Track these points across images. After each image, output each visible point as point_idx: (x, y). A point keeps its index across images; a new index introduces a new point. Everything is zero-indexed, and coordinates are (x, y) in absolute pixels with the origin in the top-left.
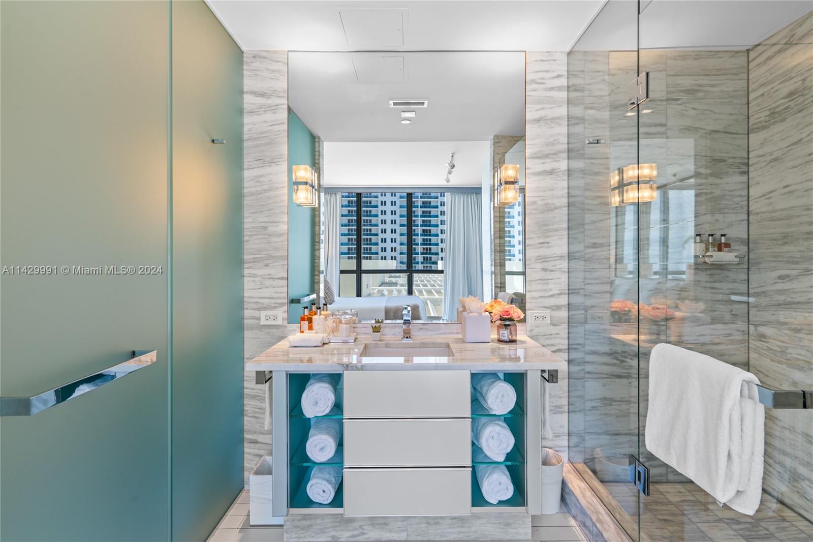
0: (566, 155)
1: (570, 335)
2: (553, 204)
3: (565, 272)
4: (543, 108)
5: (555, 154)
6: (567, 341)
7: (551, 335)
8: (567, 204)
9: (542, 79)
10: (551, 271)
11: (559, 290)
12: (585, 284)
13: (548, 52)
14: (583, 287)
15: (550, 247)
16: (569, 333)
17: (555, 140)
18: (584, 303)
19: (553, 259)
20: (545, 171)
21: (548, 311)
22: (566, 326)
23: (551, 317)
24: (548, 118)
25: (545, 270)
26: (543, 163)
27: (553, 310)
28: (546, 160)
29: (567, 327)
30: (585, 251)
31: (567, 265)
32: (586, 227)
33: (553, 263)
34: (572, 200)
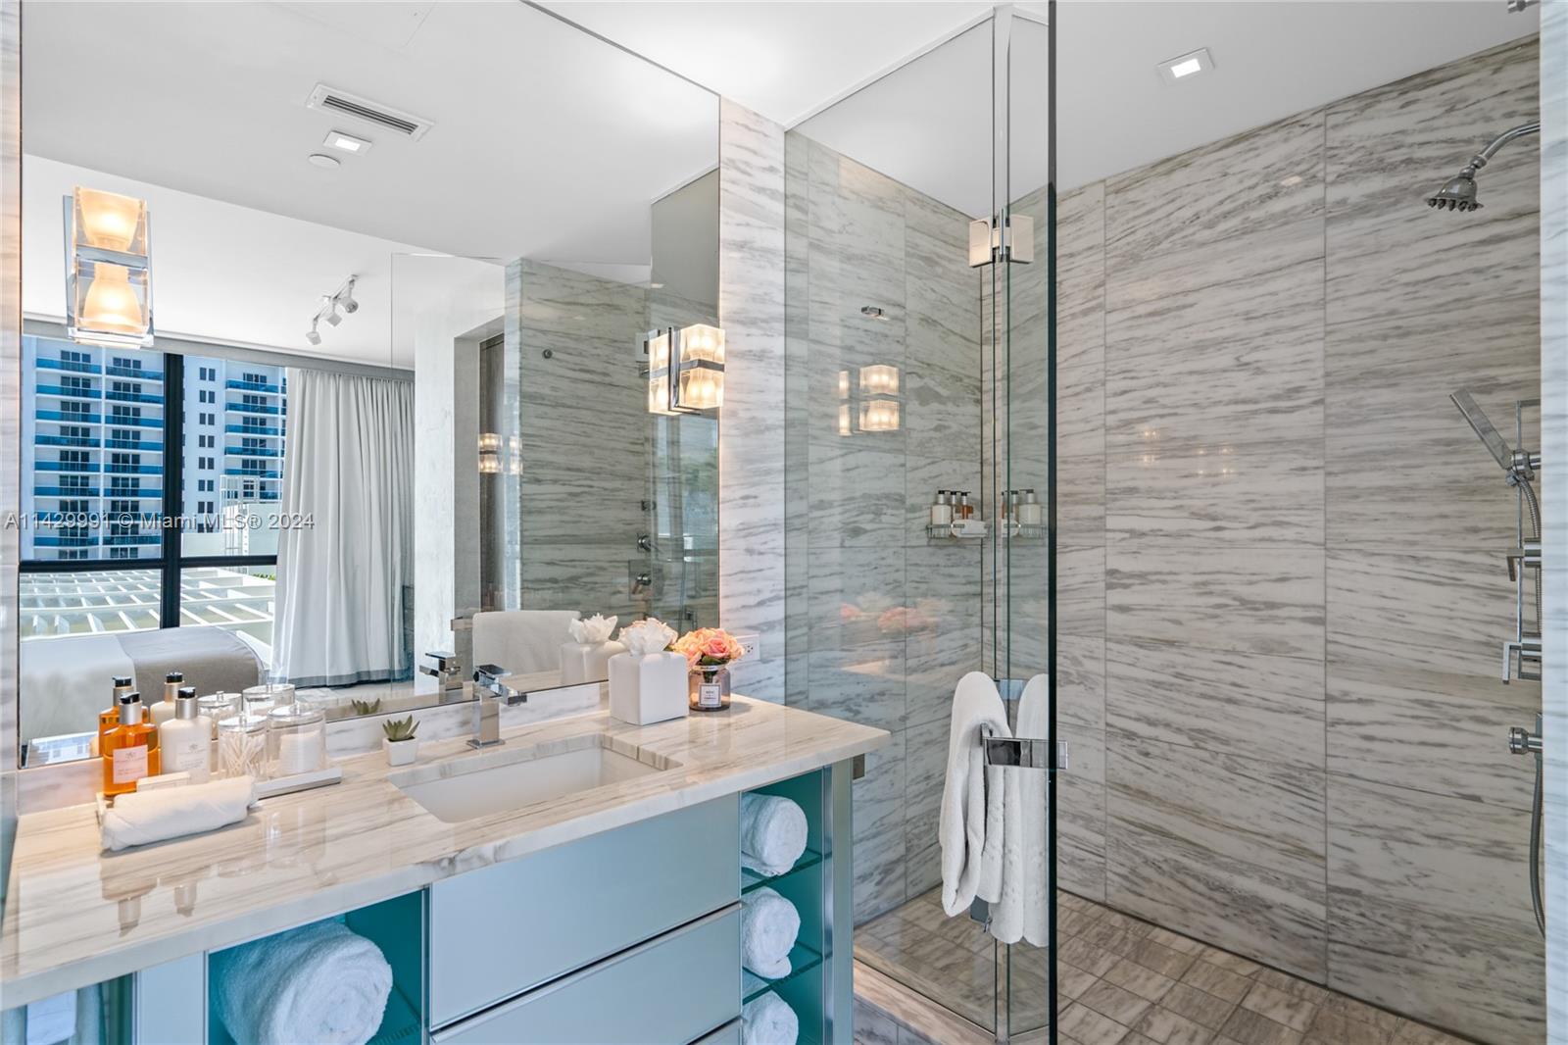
0: (780, 326)
1: (789, 676)
2: (764, 420)
3: (780, 555)
4: (748, 225)
5: (764, 321)
6: (783, 689)
7: (759, 682)
8: (783, 423)
9: (747, 163)
10: (761, 553)
11: (772, 591)
12: (809, 578)
13: (756, 114)
14: (804, 583)
15: (759, 505)
16: (786, 674)
17: (766, 294)
18: (807, 613)
19: (762, 529)
20: (750, 351)
21: (756, 635)
22: (781, 661)
23: (761, 646)
24: (756, 245)
25: (750, 551)
26: (748, 335)
27: (763, 631)
28: (753, 331)
29: (783, 662)
30: (811, 515)
31: (782, 543)
32: (811, 469)
33: (763, 538)
34: (792, 415)
